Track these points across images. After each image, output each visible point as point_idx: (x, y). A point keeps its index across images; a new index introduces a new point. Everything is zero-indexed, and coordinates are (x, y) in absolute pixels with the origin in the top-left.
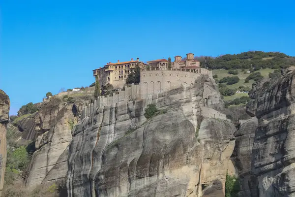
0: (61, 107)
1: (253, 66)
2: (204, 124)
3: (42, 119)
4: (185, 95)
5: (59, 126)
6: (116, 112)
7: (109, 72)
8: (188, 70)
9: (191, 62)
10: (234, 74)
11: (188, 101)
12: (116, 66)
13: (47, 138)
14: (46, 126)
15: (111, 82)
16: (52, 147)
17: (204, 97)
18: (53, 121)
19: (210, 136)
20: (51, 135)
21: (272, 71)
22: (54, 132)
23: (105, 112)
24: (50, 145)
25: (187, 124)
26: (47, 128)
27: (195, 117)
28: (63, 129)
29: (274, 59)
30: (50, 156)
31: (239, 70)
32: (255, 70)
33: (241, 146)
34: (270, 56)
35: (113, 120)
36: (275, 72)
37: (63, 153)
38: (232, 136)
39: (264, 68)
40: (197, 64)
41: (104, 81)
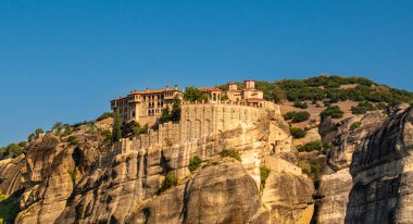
0: (59, 149)
1: (328, 97)
2: (270, 180)
3: (32, 166)
4: (244, 139)
5: (56, 178)
6: (145, 161)
7: (134, 104)
8: (248, 104)
9: (251, 93)
10: (302, 107)
11: (248, 148)
12: (144, 96)
13: (38, 193)
14: (35, 176)
15: (137, 119)
16: (44, 206)
17: (270, 142)
18: (47, 170)
19: (278, 198)
20: (43, 190)
21: (356, 104)
22: (47, 186)
23: (130, 162)
24: (42, 204)
25: (247, 180)
26: (38, 179)
27: (257, 171)
28: (61, 181)
29: (357, 88)
30: (41, 220)
31: (309, 102)
32: (331, 102)
33: (321, 213)
34: (352, 83)
35: (141, 174)
36: (360, 105)
37: (61, 216)
38: (310, 199)
39: (343, 100)
40: (260, 95)
41: (125, 117)
